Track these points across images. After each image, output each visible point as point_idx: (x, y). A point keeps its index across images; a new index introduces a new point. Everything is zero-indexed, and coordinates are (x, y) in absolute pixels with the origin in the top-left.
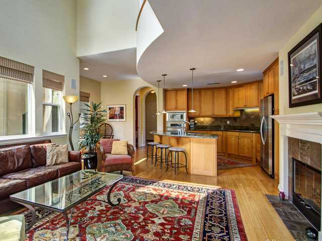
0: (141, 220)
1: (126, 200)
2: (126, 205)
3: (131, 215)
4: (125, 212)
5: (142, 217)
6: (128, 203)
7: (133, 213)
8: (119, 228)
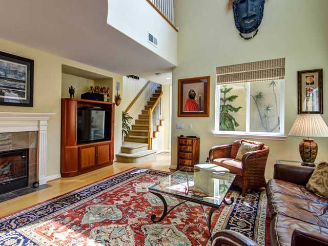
0: (134, 204)
1: (143, 231)
2: (145, 222)
3: (141, 210)
4: (147, 213)
5: (131, 206)
6: (142, 225)
7: (139, 211)
8: (153, 201)
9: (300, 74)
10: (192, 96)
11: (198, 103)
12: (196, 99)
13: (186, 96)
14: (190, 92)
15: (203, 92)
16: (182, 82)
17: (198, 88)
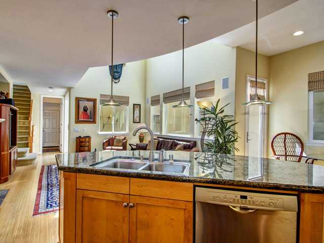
9: (134, 105)
10: (85, 110)
11: (89, 115)
12: (88, 112)
13: (81, 110)
14: (84, 107)
15: (92, 108)
16: (78, 100)
17: (89, 105)
